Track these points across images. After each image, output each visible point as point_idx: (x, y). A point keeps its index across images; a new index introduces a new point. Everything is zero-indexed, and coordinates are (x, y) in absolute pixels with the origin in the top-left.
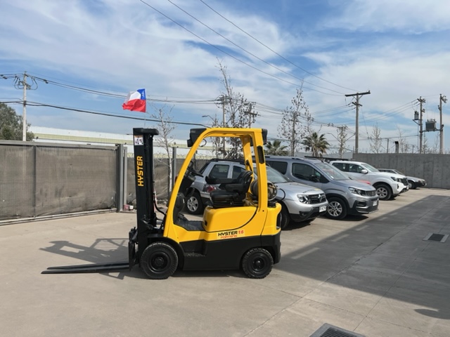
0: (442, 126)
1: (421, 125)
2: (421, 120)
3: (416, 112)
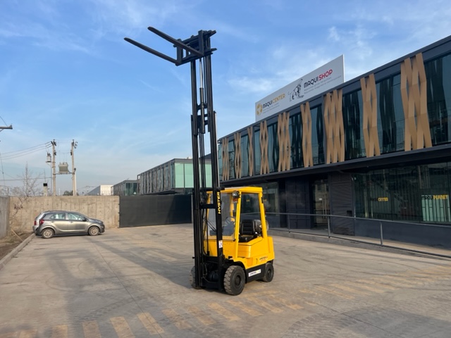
0: (75, 169)
1: (54, 167)
2: (54, 162)
3: (49, 155)
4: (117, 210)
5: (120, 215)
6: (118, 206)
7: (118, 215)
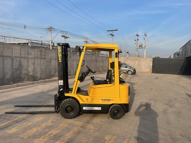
0: (145, 46)
1: (137, 45)
3: (135, 40)
4: (151, 64)
5: (153, 67)
6: (152, 63)
7: (152, 67)
